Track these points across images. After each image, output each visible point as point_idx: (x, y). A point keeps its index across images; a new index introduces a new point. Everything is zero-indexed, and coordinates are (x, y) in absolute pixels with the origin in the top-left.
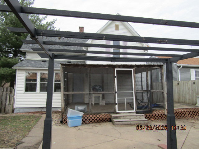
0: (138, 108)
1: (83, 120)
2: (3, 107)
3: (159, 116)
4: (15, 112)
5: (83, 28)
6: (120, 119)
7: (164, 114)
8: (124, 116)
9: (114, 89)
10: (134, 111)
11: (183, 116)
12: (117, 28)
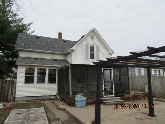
0: (116, 94)
1: (86, 103)
2: (6, 97)
3: (127, 99)
4: (16, 100)
5: (62, 33)
6: (107, 101)
7: (130, 97)
8: (109, 99)
9: (102, 82)
10: (114, 95)
11: (140, 98)
12: (92, 38)
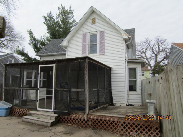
6: (33, 116)
9: (37, 86)
12: (94, 21)
